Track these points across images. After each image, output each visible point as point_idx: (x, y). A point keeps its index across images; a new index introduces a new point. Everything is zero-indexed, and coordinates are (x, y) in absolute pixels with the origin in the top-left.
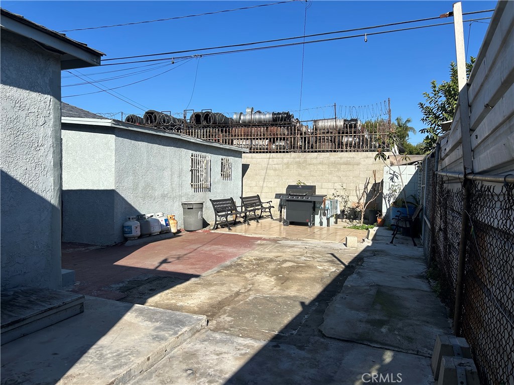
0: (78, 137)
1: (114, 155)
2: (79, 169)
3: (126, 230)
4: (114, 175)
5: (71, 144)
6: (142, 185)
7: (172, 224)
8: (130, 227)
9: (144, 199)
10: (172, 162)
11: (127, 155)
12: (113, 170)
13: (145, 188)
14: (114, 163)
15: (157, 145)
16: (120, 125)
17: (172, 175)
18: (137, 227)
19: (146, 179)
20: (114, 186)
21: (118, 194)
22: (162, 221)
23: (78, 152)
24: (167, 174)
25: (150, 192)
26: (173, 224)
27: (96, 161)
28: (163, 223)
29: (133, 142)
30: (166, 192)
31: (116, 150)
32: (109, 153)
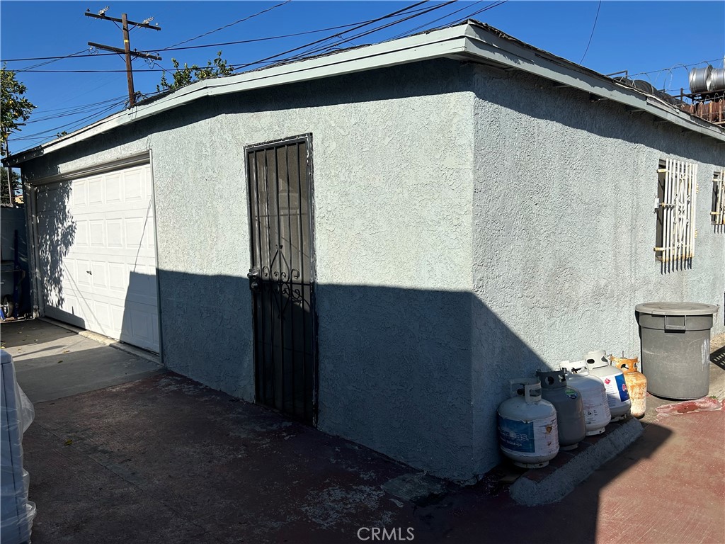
0: (353, 121)
1: (469, 165)
2: (358, 222)
3: (513, 435)
4: (469, 239)
5: (334, 145)
6: (547, 264)
7: (632, 387)
8: (527, 429)
9: (550, 310)
10: (616, 187)
11: (508, 164)
12: (467, 220)
13: (554, 276)
14: (470, 197)
15: (585, 132)
16: (494, 50)
17: (616, 227)
18: (549, 429)
19: (557, 247)
20: (470, 279)
21: (481, 305)
22: (608, 382)
23: (355, 169)
24: (605, 223)
25: (567, 285)
26: (637, 390)
27: (406, 195)
28: (613, 389)
29: (525, 118)
30: (603, 283)
31: (477, 150)
32: (451, 161)
